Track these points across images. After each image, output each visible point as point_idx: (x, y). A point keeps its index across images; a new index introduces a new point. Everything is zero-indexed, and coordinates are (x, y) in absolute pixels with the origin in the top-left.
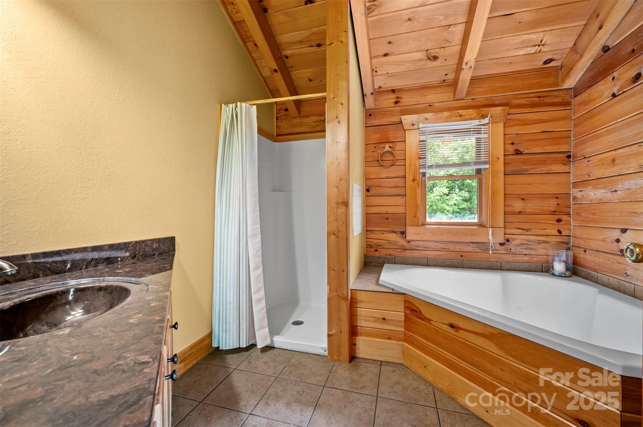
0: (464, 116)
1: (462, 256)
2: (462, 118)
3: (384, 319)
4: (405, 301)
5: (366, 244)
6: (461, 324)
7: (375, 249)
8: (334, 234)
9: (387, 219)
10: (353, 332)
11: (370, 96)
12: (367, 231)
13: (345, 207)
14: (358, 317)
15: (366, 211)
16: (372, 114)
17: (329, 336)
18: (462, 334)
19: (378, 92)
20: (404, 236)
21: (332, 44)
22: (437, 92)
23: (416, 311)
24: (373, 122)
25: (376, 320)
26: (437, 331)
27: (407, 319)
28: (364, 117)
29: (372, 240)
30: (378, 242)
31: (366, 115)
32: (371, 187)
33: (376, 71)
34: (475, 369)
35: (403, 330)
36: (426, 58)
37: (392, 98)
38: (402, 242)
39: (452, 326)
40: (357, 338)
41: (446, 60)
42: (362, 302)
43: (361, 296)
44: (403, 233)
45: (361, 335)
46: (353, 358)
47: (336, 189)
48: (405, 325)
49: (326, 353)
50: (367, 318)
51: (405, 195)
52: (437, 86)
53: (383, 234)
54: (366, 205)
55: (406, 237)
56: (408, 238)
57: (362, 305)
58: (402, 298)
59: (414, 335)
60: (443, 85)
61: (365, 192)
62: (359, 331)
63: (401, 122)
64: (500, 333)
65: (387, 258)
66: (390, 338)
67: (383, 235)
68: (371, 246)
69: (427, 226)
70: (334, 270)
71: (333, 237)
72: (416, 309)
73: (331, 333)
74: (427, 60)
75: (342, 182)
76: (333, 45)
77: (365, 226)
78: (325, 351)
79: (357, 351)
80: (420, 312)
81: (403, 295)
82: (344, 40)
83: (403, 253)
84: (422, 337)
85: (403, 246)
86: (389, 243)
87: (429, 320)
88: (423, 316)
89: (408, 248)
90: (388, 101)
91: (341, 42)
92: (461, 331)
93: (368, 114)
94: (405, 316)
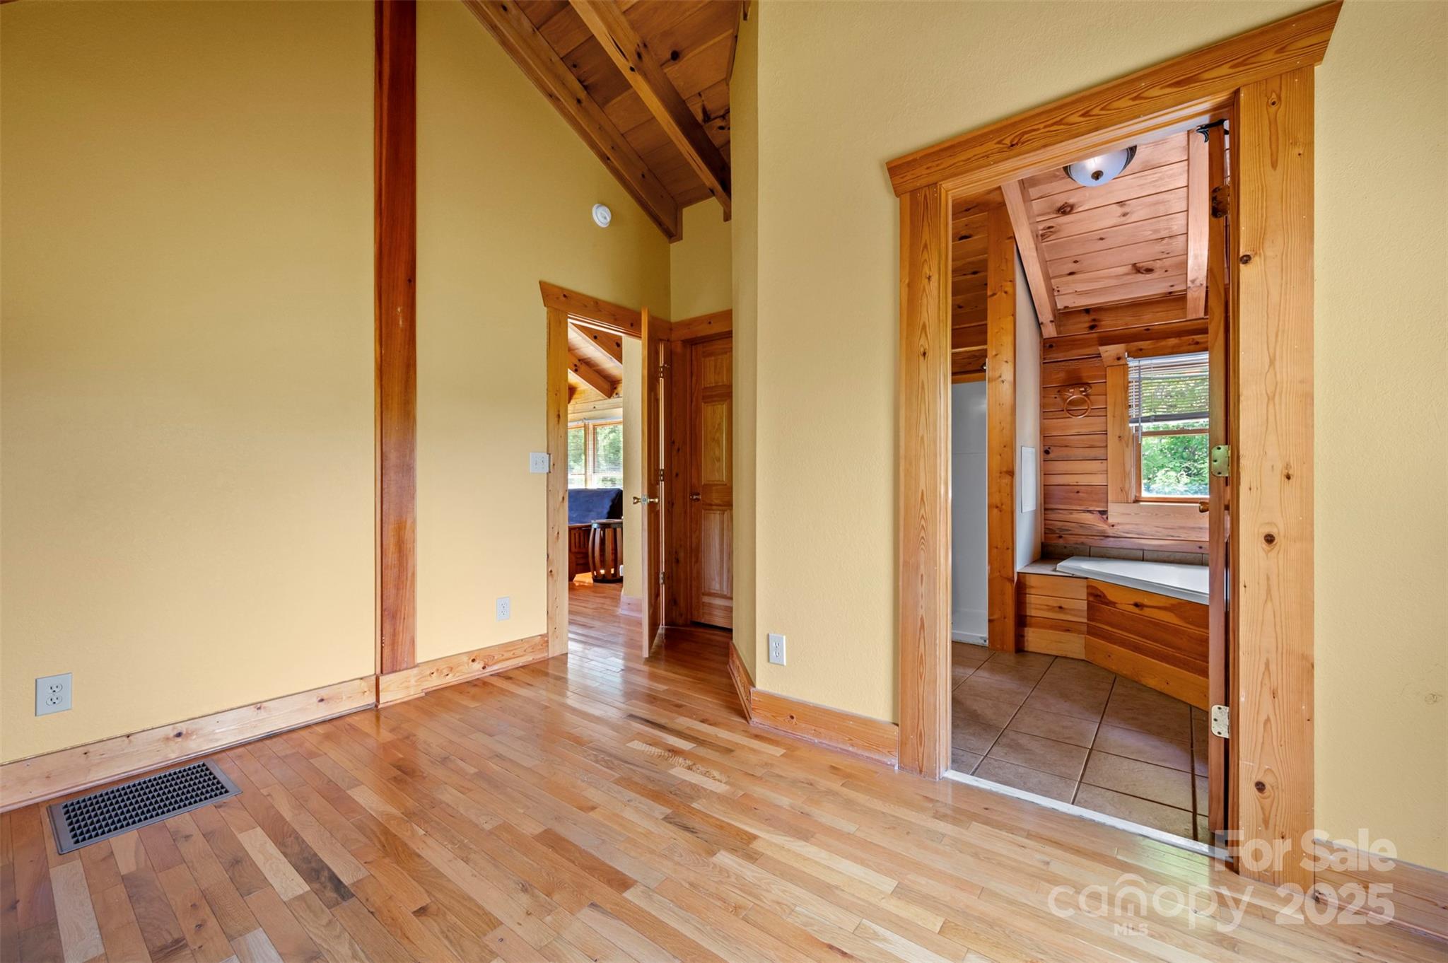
0: (1202, 343)
1: (1201, 547)
2: (1198, 346)
3: (1060, 607)
4: (1088, 587)
5: (1045, 528)
6: (1146, 601)
7: (1058, 535)
8: (997, 507)
9: (1078, 492)
10: (1022, 621)
11: (1050, 324)
12: (1045, 509)
13: (1010, 477)
14: (1028, 605)
15: (1044, 482)
16: (1054, 345)
17: (990, 621)
18: (1147, 612)
19: (1063, 315)
20: (1105, 517)
21: (994, 294)
22: (1159, 310)
23: (1100, 596)
24: (1055, 355)
25: (1051, 609)
26: (1123, 615)
27: (1090, 607)
28: (1041, 350)
29: (1053, 522)
30: (1063, 526)
31: (1044, 346)
32: (1052, 448)
33: (1058, 291)
34: (1159, 645)
35: (1085, 621)
36: (1134, 271)
37: (1085, 320)
38: (1102, 526)
39: (1136, 605)
40: (1026, 629)
41: (1166, 271)
42: (1032, 587)
43: (1031, 581)
44: (1104, 513)
45: (1031, 626)
46: (1020, 648)
47: (999, 457)
48: (1088, 614)
49: (987, 644)
50: (1038, 606)
51: (1106, 460)
52: (1157, 301)
53: (1071, 514)
54: (1045, 473)
55: (1107, 518)
56: (1111, 520)
57: (1033, 591)
58: (1084, 583)
59: (1098, 625)
60: (1169, 299)
61: (1042, 457)
62: (1028, 622)
63: (1099, 356)
64: (1179, 603)
65: (1077, 548)
66: (1069, 630)
67: (1071, 516)
68: (1052, 531)
69: (1142, 503)
70: (997, 548)
71: (995, 511)
72: (1099, 594)
73: (991, 618)
74: (1136, 273)
75: (1006, 449)
76: (995, 297)
77: (1043, 502)
78: (985, 641)
79: (1026, 644)
80: (1105, 596)
81: (1085, 580)
82: (1009, 289)
83: (1103, 542)
84: (1106, 625)
85: (1104, 531)
86: (1081, 526)
87: (1113, 604)
88: (1108, 599)
89: (1111, 535)
90: (1079, 327)
91: (1006, 292)
92: (1145, 609)
93: (1048, 345)
94: (1088, 604)
